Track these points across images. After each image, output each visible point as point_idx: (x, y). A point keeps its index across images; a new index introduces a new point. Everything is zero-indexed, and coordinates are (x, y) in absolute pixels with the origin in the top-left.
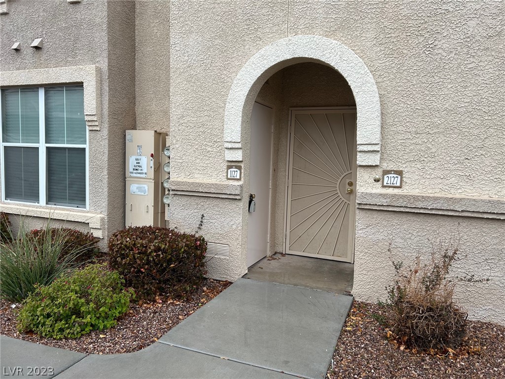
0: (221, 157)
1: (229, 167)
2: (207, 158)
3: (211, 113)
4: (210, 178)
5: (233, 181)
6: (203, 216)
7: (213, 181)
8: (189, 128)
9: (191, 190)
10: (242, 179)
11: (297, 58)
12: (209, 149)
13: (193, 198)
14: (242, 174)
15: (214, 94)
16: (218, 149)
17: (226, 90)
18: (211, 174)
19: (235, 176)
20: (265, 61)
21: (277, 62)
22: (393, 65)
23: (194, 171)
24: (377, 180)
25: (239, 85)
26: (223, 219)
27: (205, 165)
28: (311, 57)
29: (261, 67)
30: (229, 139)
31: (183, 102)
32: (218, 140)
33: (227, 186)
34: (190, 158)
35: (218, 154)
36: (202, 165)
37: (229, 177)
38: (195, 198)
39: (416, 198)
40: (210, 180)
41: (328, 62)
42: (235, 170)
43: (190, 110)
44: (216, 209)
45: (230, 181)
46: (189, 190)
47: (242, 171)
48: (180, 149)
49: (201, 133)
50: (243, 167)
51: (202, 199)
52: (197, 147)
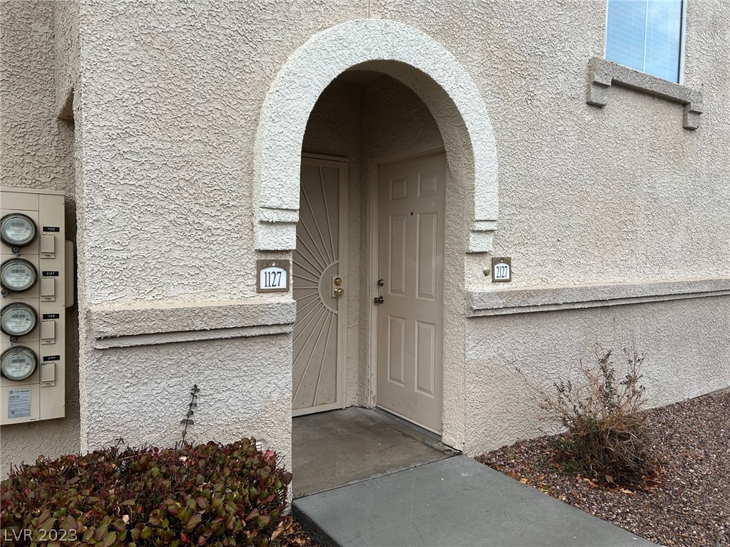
0: (240, 242)
1: (262, 265)
2: (203, 246)
3: (213, 138)
4: (213, 293)
5: (271, 295)
6: (196, 389)
7: (222, 299)
8: (147, 166)
9: (171, 330)
10: (291, 289)
11: (397, 62)
12: (209, 223)
13: (163, 350)
14: (291, 277)
15: (218, 92)
16: (233, 224)
17: (248, 90)
18: (215, 284)
19: (276, 283)
20: (346, 52)
21: (366, 60)
22: (499, 110)
23: (165, 279)
24: (486, 274)
25: (294, 86)
26: (249, 385)
27: (197, 263)
28: (419, 67)
29: (337, 60)
30: (274, 202)
31: (126, 96)
32: (232, 203)
33: (268, 308)
34: (152, 247)
35: (233, 235)
36: (189, 262)
37: (263, 286)
38: (171, 349)
39: (530, 294)
40: (213, 299)
41: (441, 84)
42: (277, 270)
43: (148, 119)
44: (232, 365)
45: (265, 295)
46: (165, 328)
47: (291, 271)
48: (120, 221)
49: (182, 183)
50: (291, 263)
51: (191, 350)
52: (172, 217)
